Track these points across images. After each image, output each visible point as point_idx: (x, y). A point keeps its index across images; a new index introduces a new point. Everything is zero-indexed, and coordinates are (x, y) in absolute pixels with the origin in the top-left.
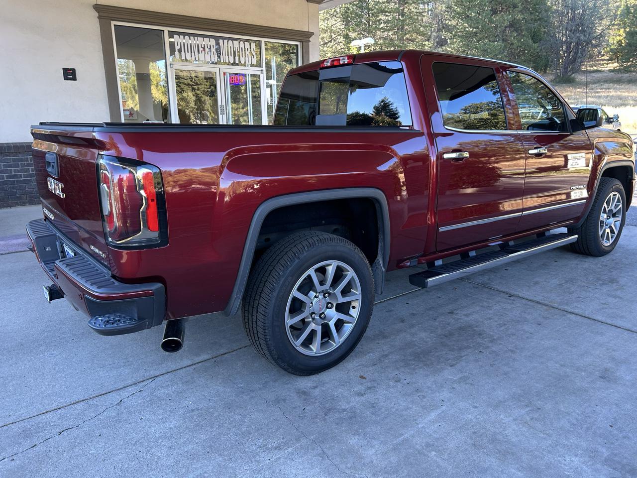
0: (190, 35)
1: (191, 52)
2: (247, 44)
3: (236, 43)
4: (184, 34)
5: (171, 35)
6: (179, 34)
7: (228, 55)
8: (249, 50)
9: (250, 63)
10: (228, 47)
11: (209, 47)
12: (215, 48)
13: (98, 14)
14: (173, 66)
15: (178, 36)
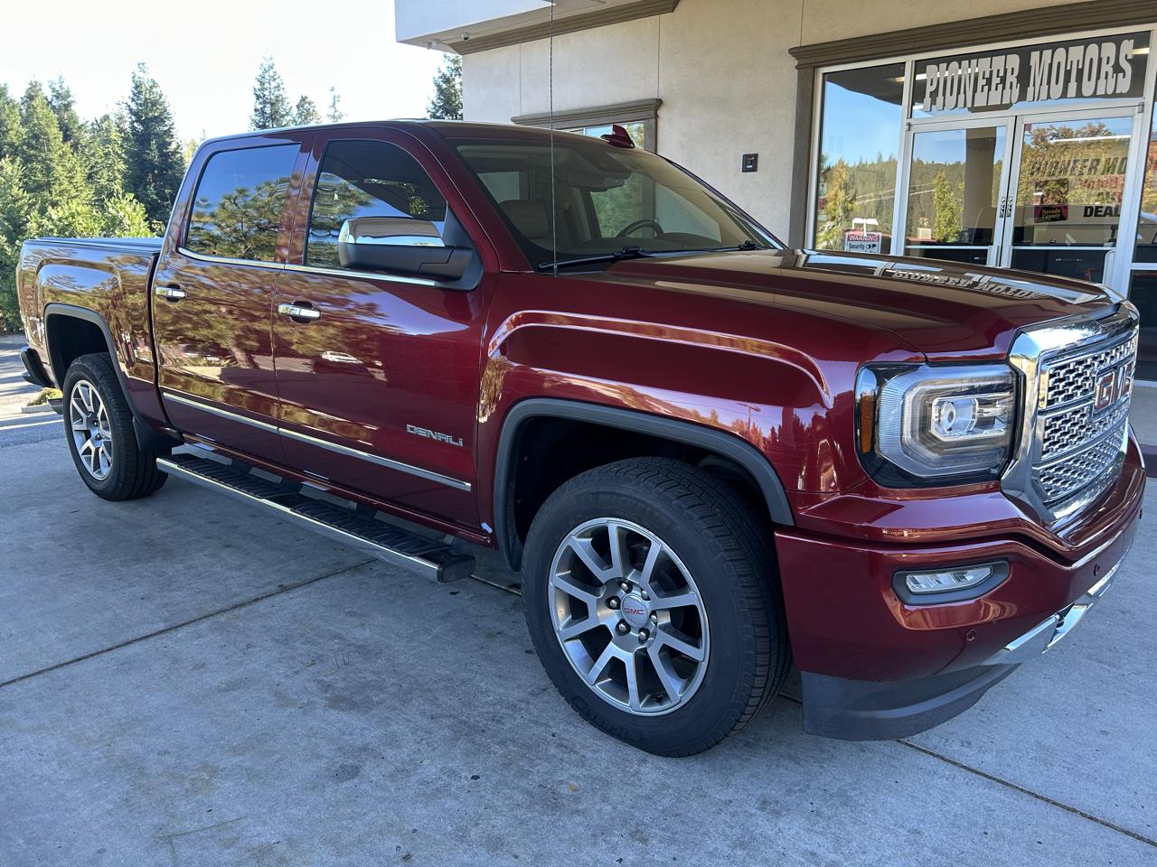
0: (959, 58)
1: (959, 93)
2: (1109, 48)
3: (1076, 52)
4: (948, 60)
5: (920, 67)
6: (937, 61)
7: (1049, 83)
8: (1112, 62)
9: (1110, 92)
10: (1051, 65)
11: (1001, 74)
12: (1016, 73)
13: (796, 63)
14: (912, 128)
15: (935, 67)
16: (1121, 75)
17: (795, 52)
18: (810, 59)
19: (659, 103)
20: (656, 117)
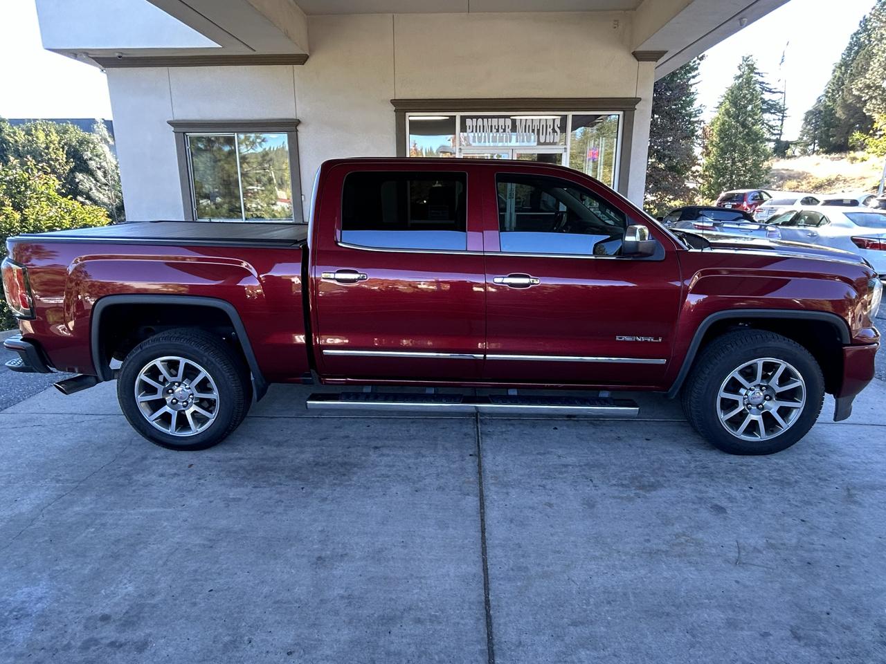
4: (477, 117)
5: (463, 119)
6: (471, 117)
8: (552, 128)
9: (552, 142)
10: (525, 126)
11: (503, 128)
12: (510, 128)
13: (394, 108)
14: (462, 151)
15: (470, 120)
16: (555, 134)
17: (394, 102)
18: (402, 106)
19: (298, 122)
20: (297, 131)
